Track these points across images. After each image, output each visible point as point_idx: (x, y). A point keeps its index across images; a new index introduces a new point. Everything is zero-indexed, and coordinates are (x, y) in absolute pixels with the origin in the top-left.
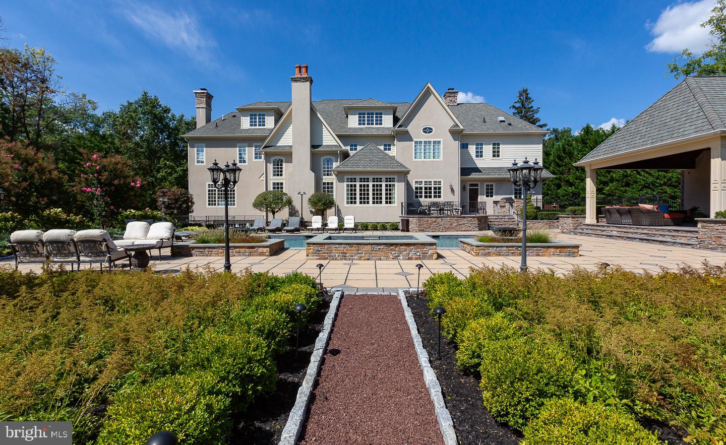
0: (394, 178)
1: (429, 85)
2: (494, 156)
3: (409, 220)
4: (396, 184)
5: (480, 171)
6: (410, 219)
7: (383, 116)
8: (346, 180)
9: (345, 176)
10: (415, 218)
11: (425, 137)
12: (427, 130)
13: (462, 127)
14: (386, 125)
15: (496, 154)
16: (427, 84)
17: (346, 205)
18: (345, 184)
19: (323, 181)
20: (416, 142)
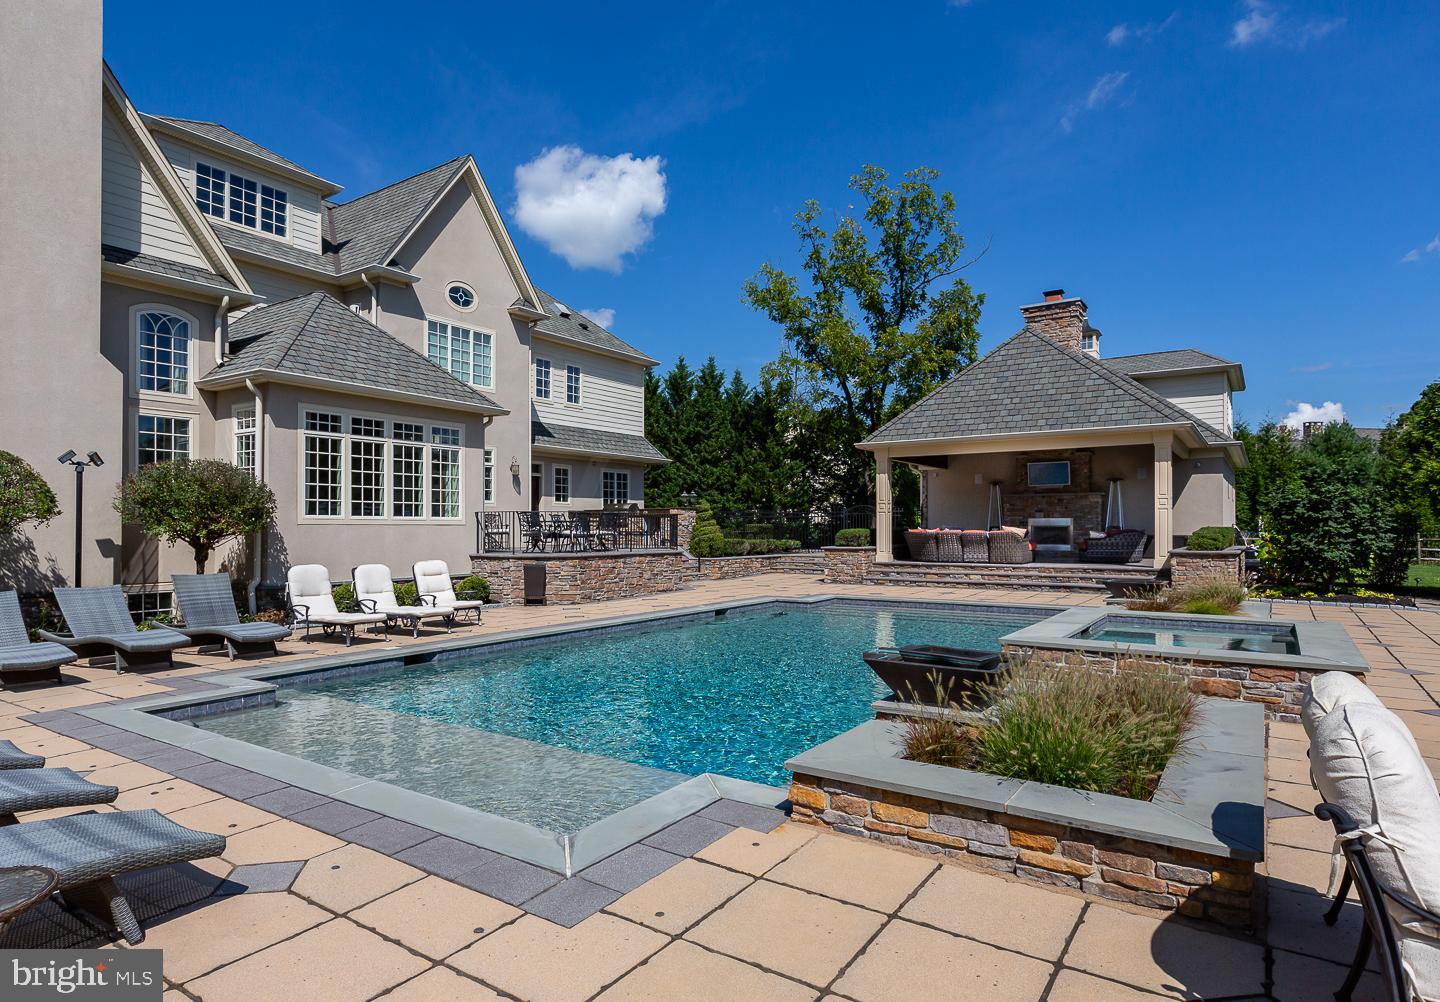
0: (455, 433)
1: (471, 164)
2: (570, 398)
3: (544, 568)
4: (462, 451)
5: (550, 435)
6: (549, 563)
7: (288, 206)
8: (303, 420)
9: (300, 405)
10: (570, 563)
11: (452, 316)
12: (461, 297)
13: (541, 311)
14: (297, 241)
15: (573, 396)
16: (467, 160)
17: (302, 516)
18: (302, 434)
19: (142, 412)
20: (432, 325)
